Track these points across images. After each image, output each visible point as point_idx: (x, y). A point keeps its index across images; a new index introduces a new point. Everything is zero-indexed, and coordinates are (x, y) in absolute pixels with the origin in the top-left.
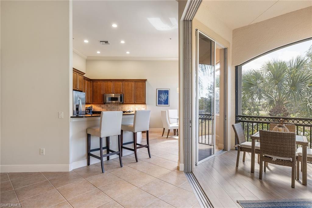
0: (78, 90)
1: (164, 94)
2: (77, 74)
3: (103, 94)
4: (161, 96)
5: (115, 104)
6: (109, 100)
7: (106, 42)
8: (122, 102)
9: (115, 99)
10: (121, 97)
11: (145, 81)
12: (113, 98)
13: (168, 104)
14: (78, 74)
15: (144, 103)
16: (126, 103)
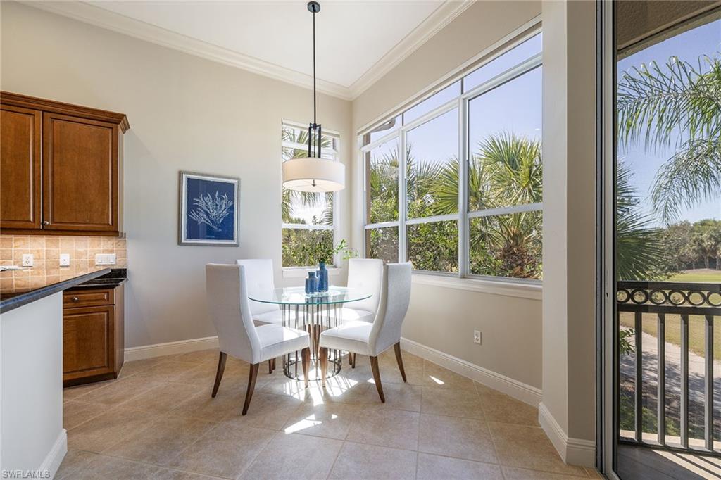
1: (214, 198)
4: (201, 202)
11: (114, 121)
13: (232, 238)
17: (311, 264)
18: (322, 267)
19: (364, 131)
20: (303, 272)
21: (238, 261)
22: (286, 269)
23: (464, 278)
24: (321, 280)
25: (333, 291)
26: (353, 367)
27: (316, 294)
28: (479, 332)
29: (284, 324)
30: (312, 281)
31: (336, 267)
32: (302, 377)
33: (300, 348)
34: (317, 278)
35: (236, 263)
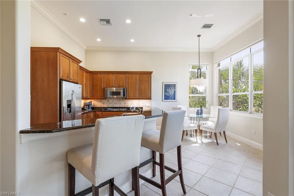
0: (71, 80)
1: (170, 88)
2: (69, 60)
3: (104, 88)
4: (167, 90)
5: (117, 99)
6: (110, 95)
7: (108, 21)
8: (125, 97)
9: (118, 93)
10: (124, 91)
12: (114, 92)
13: (175, 100)
14: (71, 60)
15: (150, 98)
16: (130, 98)
17: (198, 107)
18: (201, 108)
19: (217, 62)
20: (196, 109)
21: (178, 106)
22: (191, 109)
23: (251, 113)
24: (201, 112)
25: (204, 115)
26: (211, 138)
27: (199, 116)
28: (254, 131)
29: (190, 123)
30: (198, 112)
31: (207, 108)
32: (195, 138)
33: (195, 129)
34: (200, 111)
35: (177, 106)
